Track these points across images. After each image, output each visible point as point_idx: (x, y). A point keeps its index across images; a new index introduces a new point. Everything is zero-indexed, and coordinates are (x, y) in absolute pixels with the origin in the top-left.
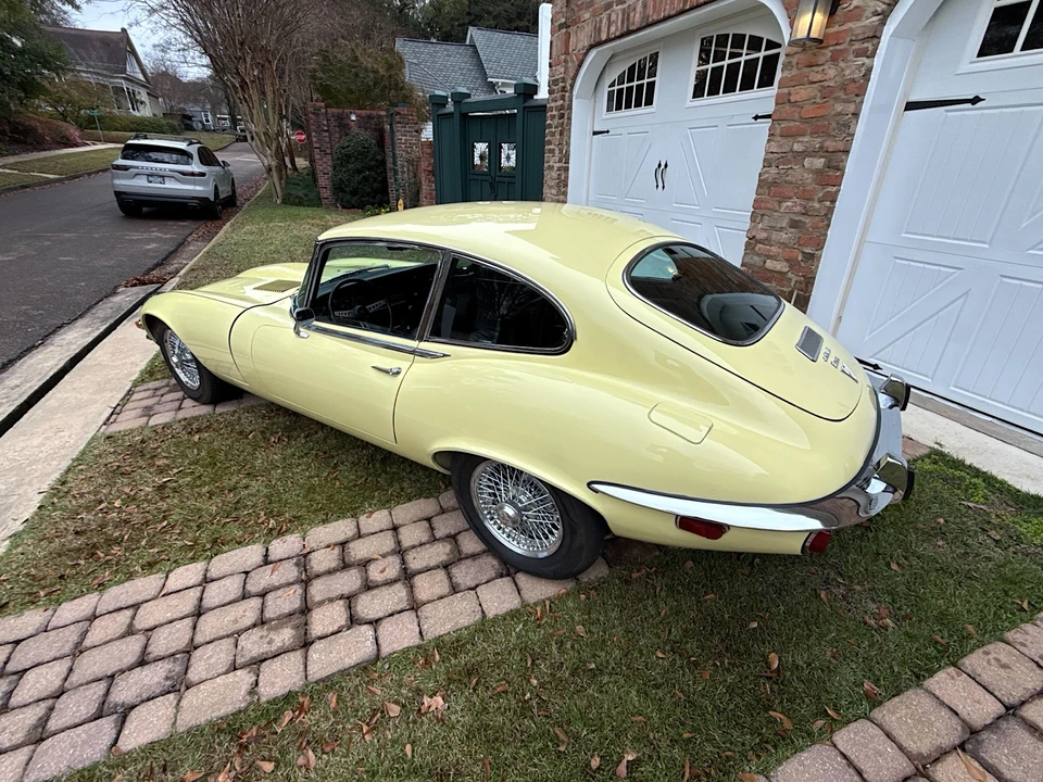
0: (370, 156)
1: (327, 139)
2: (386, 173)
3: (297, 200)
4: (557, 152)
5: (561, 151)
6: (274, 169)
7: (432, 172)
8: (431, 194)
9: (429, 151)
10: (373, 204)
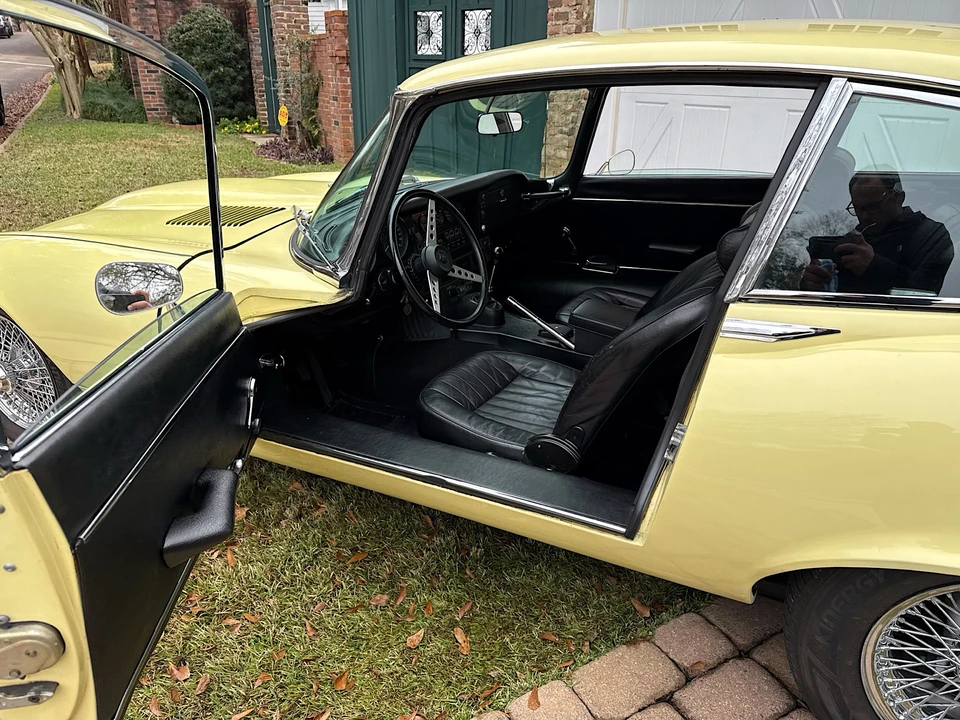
0: (225, 44)
1: (155, 19)
2: (250, 68)
3: (106, 113)
4: (573, 17)
5: (579, 15)
6: (68, 65)
7: (347, 60)
8: (344, 93)
9: (342, 26)
10: (231, 118)
